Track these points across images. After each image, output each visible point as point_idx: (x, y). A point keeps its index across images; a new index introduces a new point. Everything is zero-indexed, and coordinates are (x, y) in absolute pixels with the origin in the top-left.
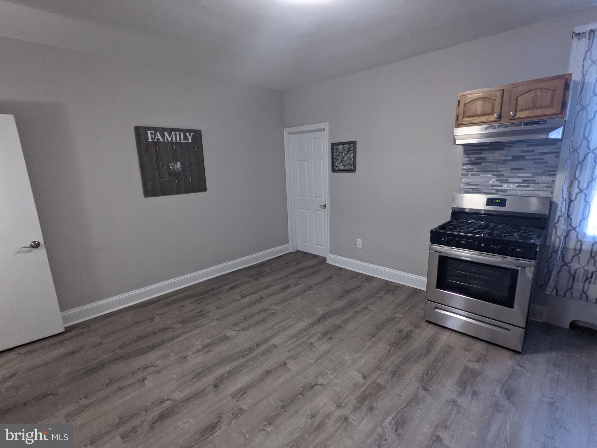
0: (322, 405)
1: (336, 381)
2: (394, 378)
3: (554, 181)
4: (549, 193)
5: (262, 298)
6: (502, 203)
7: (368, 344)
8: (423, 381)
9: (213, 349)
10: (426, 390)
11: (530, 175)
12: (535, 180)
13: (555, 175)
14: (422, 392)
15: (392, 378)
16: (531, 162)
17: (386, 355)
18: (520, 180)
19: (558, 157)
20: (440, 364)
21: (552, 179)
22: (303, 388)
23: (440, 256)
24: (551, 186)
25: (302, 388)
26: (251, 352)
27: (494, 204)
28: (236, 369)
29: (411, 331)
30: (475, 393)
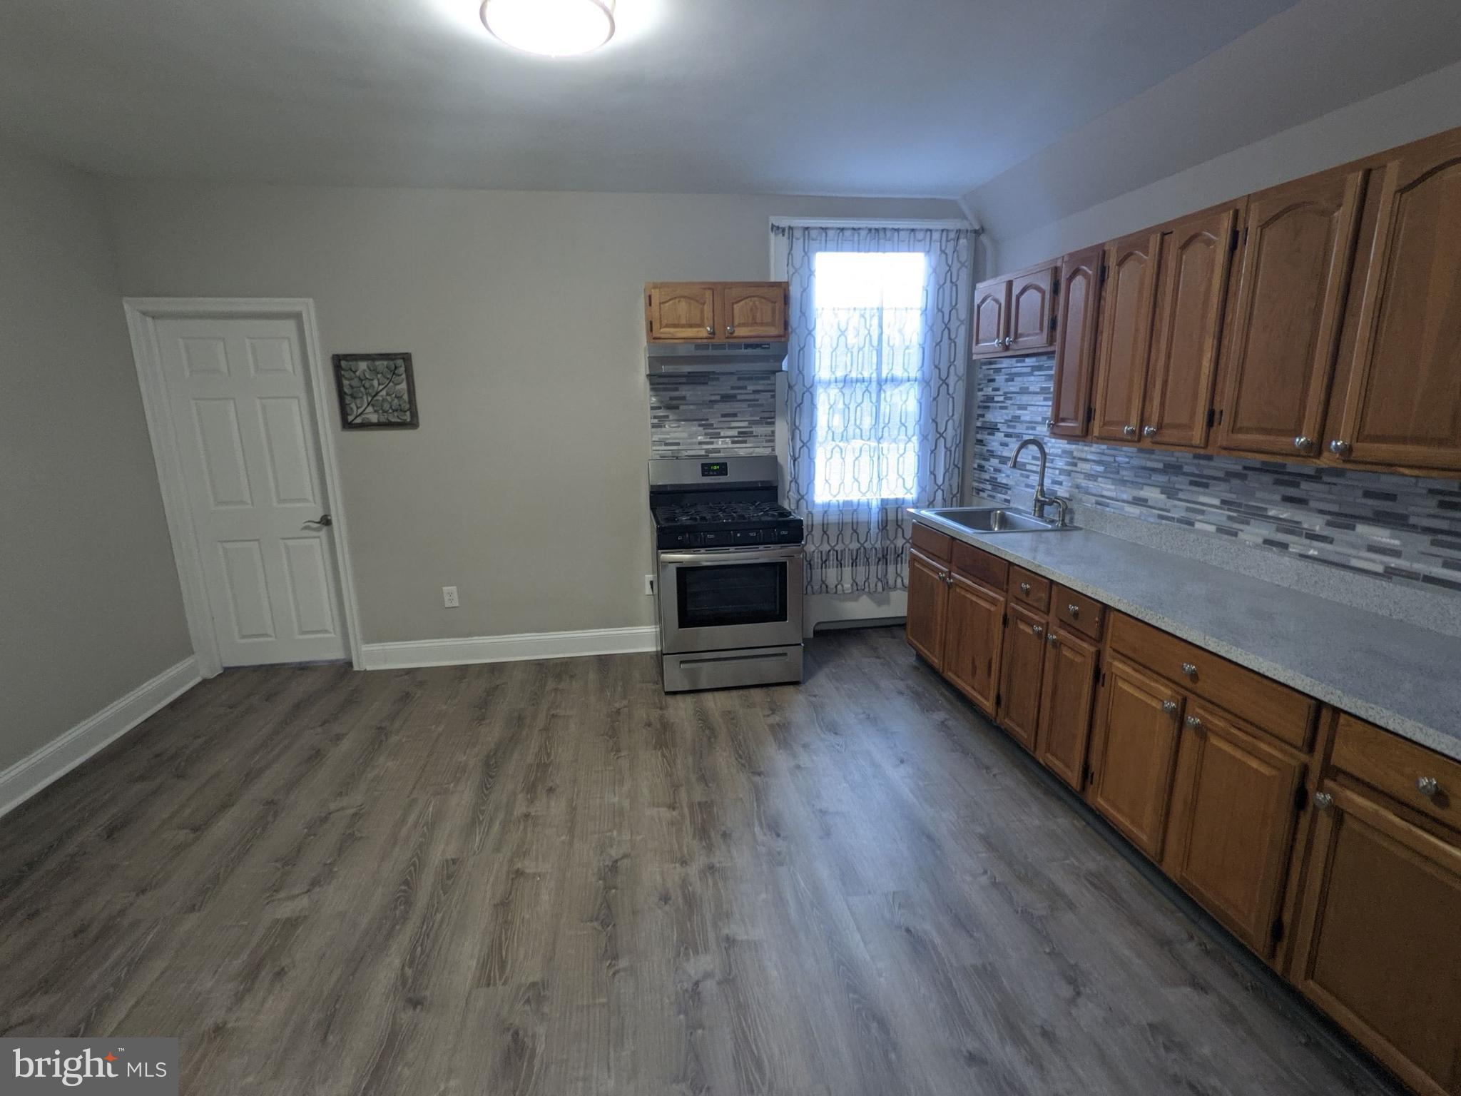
0: (658, 877)
1: (639, 838)
2: (710, 785)
3: (773, 432)
4: (770, 449)
5: (271, 803)
6: (723, 469)
7: (624, 763)
8: (745, 767)
9: (285, 962)
10: (759, 774)
11: (746, 424)
12: (752, 432)
13: (773, 423)
14: (757, 779)
15: (707, 786)
16: (744, 405)
17: (666, 764)
18: (734, 432)
19: (773, 396)
20: (740, 737)
21: (772, 429)
22: (600, 879)
23: (678, 569)
24: (771, 438)
25: (601, 882)
26: (408, 903)
27: (711, 473)
28: (419, 949)
29: (662, 717)
30: (805, 746)
